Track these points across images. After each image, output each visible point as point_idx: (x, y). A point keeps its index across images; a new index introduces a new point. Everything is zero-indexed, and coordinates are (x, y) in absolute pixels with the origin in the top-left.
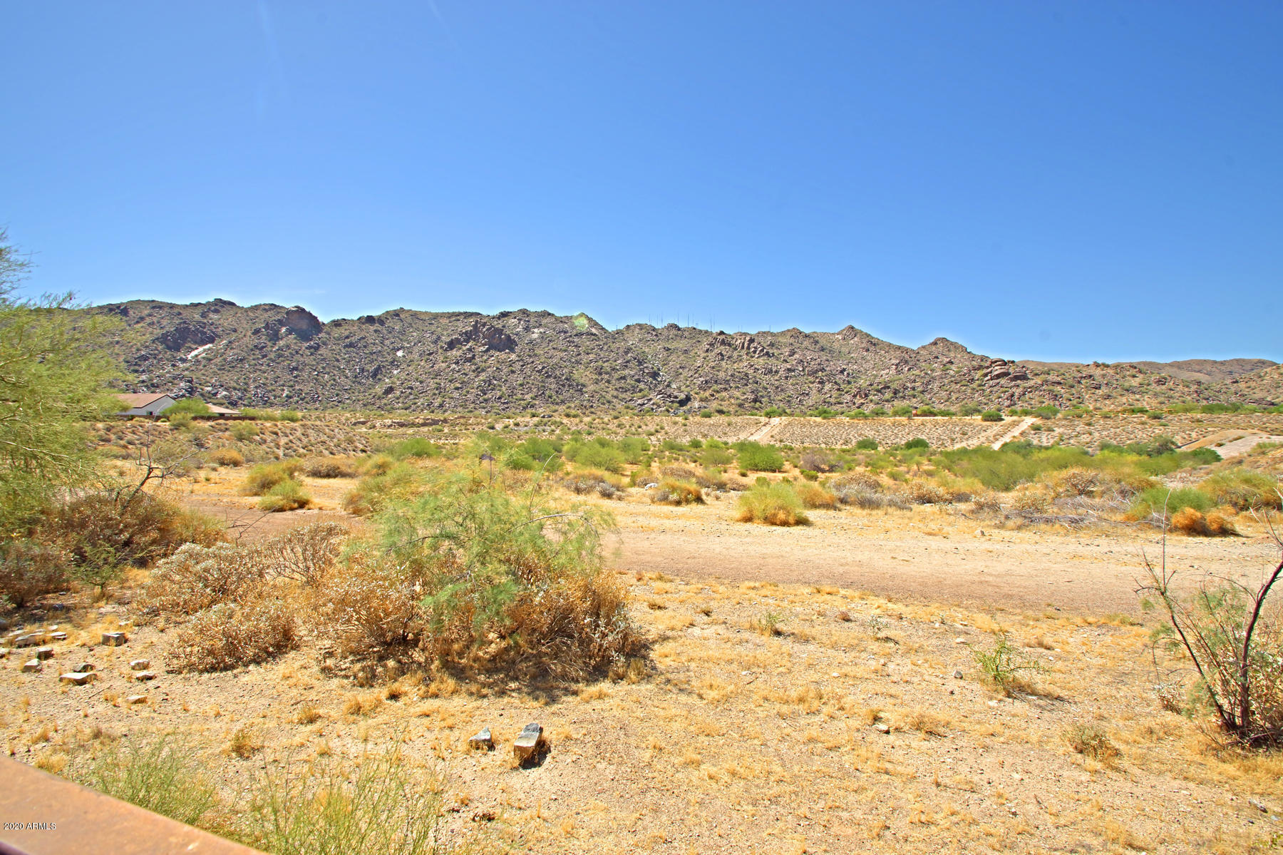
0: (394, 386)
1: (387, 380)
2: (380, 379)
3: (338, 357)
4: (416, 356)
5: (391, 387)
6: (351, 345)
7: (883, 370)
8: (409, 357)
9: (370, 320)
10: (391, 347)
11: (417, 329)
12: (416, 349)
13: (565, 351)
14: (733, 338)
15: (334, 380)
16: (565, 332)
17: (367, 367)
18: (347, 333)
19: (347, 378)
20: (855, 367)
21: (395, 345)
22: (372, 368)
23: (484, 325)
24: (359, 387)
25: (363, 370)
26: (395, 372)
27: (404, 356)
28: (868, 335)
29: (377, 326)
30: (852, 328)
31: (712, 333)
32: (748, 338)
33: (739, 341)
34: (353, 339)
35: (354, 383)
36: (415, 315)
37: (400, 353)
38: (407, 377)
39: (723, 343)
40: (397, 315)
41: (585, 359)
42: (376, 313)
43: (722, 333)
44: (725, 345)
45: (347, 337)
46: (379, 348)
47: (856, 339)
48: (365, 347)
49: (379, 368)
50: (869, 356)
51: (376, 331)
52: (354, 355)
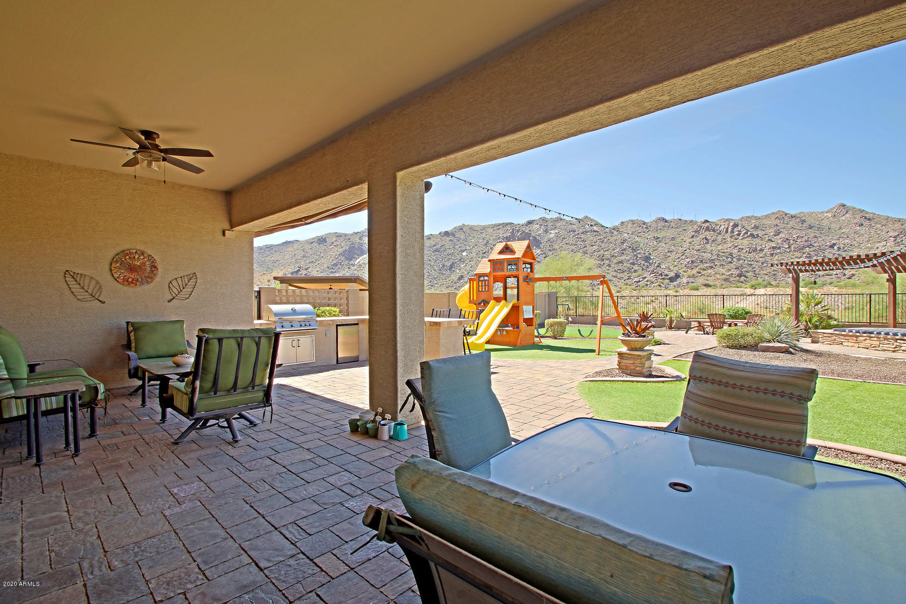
0: (463, 275)
1: (458, 271)
2: (454, 271)
3: (430, 258)
4: (474, 255)
5: (462, 276)
6: (437, 250)
7: (879, 242)
8: (470, 256)
9: (447, 233)
10: (459, 250)
11: (474, 237)
12: (474, 250)
13: (575, 245)
14: (717, 225)
15: (428, 272)
16: (574, 231)
17: (446, 264)
18: (434, 243)
19: (435, 271)
20: (846, 241)
21: (462, 249)
22: (448, 264)
23: (518, 231)
24: (442, 276)
25: (444, 266)
26: (462, 266)
27: (467, 255)
28: (862, 211)
29: (451, 238)
30: (844, 206)
31: (696, 222)
32: (731, 224)
33: (723, 227)
34: (438, 247)
35: (439, 273)
36: (472, 228)
37: (464, 254)
38: (471, 269)
39: (707, 229)
40: (462, 229)
41: (590, 249)
42: (449, 229)
43: (706, 221)
44: (710, 231)
45: (434, 246)
46: (453, 251)
47: (847, 215)
48: (444, 251)
49: (453, 264)
50: (862, 230)
51: (450, 240)
52: (439, 256)
